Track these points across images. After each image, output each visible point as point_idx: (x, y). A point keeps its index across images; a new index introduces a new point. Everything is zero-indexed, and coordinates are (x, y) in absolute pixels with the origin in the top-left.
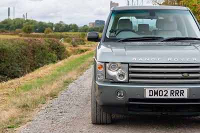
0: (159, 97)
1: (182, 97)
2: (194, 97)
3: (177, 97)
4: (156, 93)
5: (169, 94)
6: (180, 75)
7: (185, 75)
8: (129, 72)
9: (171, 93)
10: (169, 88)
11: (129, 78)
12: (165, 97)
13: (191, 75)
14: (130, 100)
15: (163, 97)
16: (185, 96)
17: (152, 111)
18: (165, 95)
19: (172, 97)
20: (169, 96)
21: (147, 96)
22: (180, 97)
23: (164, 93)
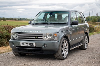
0: (25, 46)
1: (33, 46)
2: (38, 46)
3: (31, 46)
4: (24, 44)
5: (28, 45)
6: (35, 37)
7: (37, 37)
8: (18, 36)
9: (29, 44)
10: (28, 42)
11: (18, 38)
12: (27, 46)
13: (39, 38)
14: (17, 46)
15: (26, 46)
16: (34, 46)
17: (26, 51)
18: (27, 45)
19: (29, 46)
20: (28, 46)
21: (21, 45)
22: (32, 46)
23: (27, 44)
